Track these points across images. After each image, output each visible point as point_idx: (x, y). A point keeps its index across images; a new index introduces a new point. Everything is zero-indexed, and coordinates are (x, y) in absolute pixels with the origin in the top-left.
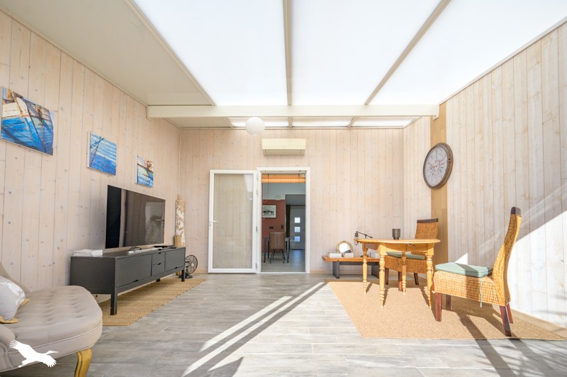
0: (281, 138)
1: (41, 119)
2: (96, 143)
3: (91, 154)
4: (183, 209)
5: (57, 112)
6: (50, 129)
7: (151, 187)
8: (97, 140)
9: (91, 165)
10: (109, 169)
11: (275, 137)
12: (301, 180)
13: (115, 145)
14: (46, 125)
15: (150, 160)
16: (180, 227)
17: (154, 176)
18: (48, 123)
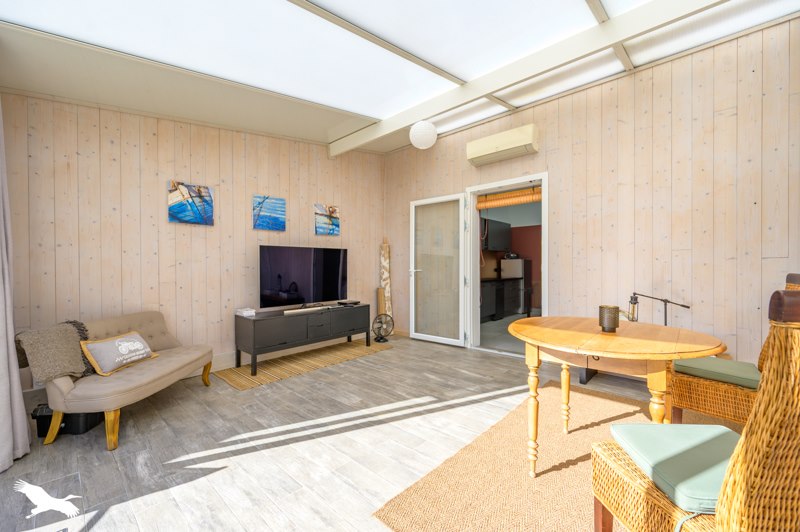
0: (501, 131)
1: (200, 197)
2: (260, 203)
3: (254, 216)
4: (387, 255)
5: (219, 185)
6: (209, 204)
7: (337, 235)
8: (261, 200)
9: (254, 227)
10: (278, 225)
11: (492, 133)
12: (535, 197)
13: (282, 200)
14: (206, 201)
15: (332, 205)
16: (384, 277)
17: (340, 222)
18: (207, 198)
